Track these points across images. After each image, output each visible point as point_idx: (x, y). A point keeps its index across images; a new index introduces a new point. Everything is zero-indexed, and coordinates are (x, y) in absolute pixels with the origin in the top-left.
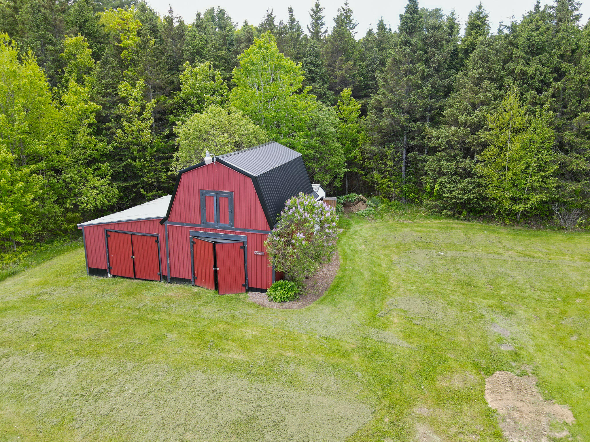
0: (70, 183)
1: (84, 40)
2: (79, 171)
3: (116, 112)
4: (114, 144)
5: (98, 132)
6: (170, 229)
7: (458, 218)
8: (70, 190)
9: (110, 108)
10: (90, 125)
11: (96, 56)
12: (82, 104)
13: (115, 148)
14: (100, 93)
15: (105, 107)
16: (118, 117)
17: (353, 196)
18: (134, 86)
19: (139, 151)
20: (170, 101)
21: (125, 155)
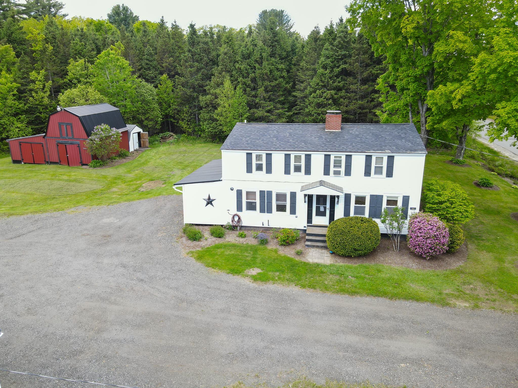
0: (4, 125)
1: (10, 47)
2: (9, 119)
3: (29, 88)
4: (28, 105)
5: (19, 99)
6: (48, 140)
7: (214, 143)
8: (4, 129)
9: (26, 85)
10: (14, 95)
11: (18, 56)
12: (9, 84)
13: (29, 107)
14: (20, 77)
15: (22, 85)
16: (31, 90)
17: (168, 133)
18: (39, 73)
19: (43, 109)
20: (62, 81)
21: (36, 111)
